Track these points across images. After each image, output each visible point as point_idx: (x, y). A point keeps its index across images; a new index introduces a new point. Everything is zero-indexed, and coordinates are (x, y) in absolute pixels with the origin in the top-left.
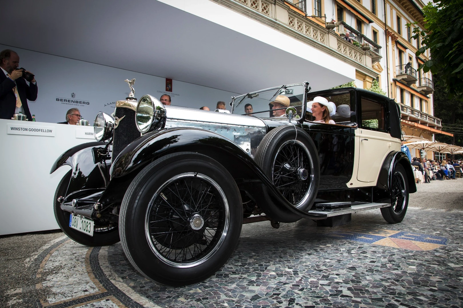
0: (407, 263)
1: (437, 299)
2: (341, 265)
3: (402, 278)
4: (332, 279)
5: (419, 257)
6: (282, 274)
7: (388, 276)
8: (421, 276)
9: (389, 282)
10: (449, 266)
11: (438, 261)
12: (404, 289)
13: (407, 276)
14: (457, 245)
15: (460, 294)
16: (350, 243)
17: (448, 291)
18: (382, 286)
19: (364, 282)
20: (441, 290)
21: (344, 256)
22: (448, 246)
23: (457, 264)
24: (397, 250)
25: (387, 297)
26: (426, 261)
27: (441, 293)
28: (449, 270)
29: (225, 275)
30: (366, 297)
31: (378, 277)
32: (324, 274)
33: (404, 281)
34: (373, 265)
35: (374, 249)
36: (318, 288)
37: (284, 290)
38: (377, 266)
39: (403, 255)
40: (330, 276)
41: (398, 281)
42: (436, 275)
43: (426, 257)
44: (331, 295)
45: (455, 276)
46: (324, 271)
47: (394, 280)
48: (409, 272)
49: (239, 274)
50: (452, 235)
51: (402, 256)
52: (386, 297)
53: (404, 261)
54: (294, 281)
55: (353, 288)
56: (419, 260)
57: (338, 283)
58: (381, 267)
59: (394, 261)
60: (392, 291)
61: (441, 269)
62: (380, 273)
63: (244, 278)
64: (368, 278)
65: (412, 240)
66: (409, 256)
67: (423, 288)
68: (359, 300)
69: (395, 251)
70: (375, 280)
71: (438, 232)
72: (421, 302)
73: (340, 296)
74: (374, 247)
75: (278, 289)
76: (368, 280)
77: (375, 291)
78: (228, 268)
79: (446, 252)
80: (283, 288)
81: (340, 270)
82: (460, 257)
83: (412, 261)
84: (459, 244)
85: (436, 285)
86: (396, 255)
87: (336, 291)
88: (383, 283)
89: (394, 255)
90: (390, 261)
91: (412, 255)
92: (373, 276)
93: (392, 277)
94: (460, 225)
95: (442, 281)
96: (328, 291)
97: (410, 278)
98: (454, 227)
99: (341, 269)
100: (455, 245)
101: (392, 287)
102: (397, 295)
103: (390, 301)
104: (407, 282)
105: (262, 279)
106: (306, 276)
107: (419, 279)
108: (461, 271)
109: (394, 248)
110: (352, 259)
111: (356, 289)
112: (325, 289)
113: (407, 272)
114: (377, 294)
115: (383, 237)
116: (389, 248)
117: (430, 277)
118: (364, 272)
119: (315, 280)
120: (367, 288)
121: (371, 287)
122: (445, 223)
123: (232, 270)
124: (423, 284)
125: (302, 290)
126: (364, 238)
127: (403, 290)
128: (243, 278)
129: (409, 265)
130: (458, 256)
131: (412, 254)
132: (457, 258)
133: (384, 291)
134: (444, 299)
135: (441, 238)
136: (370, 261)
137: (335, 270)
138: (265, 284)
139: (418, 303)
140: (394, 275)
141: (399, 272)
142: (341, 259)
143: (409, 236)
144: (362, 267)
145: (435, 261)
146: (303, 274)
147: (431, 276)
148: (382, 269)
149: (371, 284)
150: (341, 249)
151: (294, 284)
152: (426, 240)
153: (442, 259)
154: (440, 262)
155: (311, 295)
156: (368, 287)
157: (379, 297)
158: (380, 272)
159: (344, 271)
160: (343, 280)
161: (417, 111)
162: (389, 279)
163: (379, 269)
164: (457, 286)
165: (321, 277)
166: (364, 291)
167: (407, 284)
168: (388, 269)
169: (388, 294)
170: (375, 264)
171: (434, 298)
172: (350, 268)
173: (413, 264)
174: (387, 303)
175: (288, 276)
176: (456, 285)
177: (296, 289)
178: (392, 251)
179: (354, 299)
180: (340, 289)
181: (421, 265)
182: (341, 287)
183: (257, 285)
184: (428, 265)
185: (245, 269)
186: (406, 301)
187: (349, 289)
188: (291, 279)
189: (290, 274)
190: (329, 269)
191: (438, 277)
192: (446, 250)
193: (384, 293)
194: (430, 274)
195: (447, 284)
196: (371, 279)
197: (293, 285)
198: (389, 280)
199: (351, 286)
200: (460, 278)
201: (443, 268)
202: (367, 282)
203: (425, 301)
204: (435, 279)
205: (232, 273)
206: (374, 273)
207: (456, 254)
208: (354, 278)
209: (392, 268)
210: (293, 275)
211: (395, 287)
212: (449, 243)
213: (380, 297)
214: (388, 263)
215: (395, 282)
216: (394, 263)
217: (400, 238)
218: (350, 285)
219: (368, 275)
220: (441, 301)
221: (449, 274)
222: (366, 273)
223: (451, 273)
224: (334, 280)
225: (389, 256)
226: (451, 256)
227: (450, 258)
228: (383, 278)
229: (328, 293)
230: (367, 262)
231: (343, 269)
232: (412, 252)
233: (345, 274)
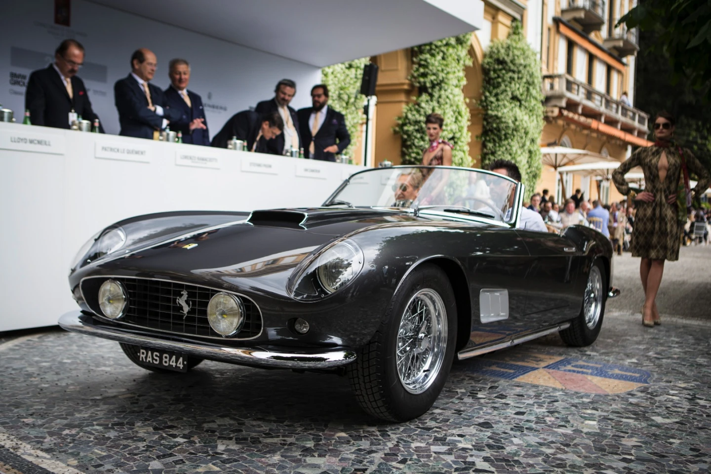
0: (581, 417)
2: (464, 419)
3: (575, 442)
4: (454, 443)
5: (601, 405)
6: (359, 436)
7: (550, 439)
9: (552, 448)
10: (653, 420)
11: (635, 413)
12: (579, 459)
13: (583, 437)
14: (668, 384)
15: (670, 466)
16: (472, 378)
17: (651, 461)
18: (541, 454)
19: (509, 449)
20: (641, 460)
21: (466, 403)
22: (653, 387)
23: (668, 418)
24: (561, 393)
25: (552, 471)
26: (613, 412)
27: (641, 464)
28: (653, 428)
29: (251, 438)
31: (533, 439)
32: (436, 434)
33: (579, 445)
34: (522, 420)
35: (518, 390)
36: (432, 458)
37: (371, 462)
38: (528, 421)
39: (573, 401)
40: (448, 438)
41: (568, 445)
42: (632, 437)
43: (614, 406)
44: (456, 469)
45: (664, 437)
46: (435, 429)
47: (561, 444)
48: (585, 430)
49: (278, 436)
50: (659, 366)
51: (570, 403)
53: (576, 413)
54: (386, 448)
55: (492, 458)
56: (602, 411)
57: (464, 449)
58: (536, 423)
59: (558, 412)
60: (559, 462)
61: (639, 426)
62: (536, 433)
63: (291, 444)
64: (515, 440)
65: (587, 373)
66: (583, 403)
67: (610, 457)
69: (557, 394)
70: (529, 445)
71: (634, 360)
73: (473, 471)
74: (518, 386)
75: (361, 462)
76: (516, 445)
77: (531, 462)
78: (253, 426)
79: (649, 396)
80: (368, 460)
81: (463, 428)
82: (673, 406)
83: (589, 411)
84: (671, 382)
85: (633, 452)
86: (560, 402)
87: (465, 462)
88: (542, 449)
89: (557, 401)
90: (551, 413)
91: (589, 402)
92: (525, 437)
93: (558, 439)
94: (674, 347)
95: (641, 446)
96: (451, 463)
97: (587, 441)
98: (664, 351)
99: (465, 426)
100: (664, 384)
101: (559, 456)
102: (568, 469)
104: (583, 448)
105: (325, 444)
106: (405, 439)
107: (603, 443)
108: (673, 429)
109: (555, 389)
110: (482, 409)
111: (497, 460)
112: (444, 460)
113: (582, 432)
114: (535, 467)
115: (534, 369)
116: (547, 388)
117: (622, 439)
118: (506, 431)
119: (423, 445)
120: (516, 458)
121: (524, 457)
122: (647, 343)
123: (261, 429)
124: (611, 450)
125: (404, 461)
126: (498, 369)
127: (579, 461)
128: (288, 443)
129: (586, 419)
130: (669, 404)
131: (588, 400)
132: (667, 408)
133: (545, 462)
135: (639, 371)
136: (514, 412)
137: (455, 428)
138: (335, 452)
140: (560, 435)
141: (569, 431)
142: (462, 409)
143: (581, 367)
144: (501, 422)
145: (630, 412)
146: (398, 436)
147: (624, 437)
148: (539, 427)
149: (523, 451)
150: (459, 391)
151: (386, 452)
152: (612, 375)
153: (642, 409)
154: (638, 414)
155: (422, 471)
156: (519, 455)
157: (538, 472)
158: (535, 431)
159: (472, 430)
160: (473, 446)
161: (599, 94)
162: (552, 442)
163: (534, 426)
164: (666, 453)
165: (431, 440)
166: (512, 463)
167: (583, 451)
168: (549, 426)
169: (553, 466)
170: (525, 417)
171: (629, 473)
172: (480, 425)
173: (591, 418)
175: (371, 439)
176: (664, 451)
177: (392, 461)
178: (551, 394)
180: (469, 459)
181: (606, 418)
182: (472, 456)
183: (320, 456)
184: (618, 419)
185: (287, 428)
187: (486, 459)
188: (379, 444)
189: (374, 435)
190: (444, 426)
191: (634, 439)
192: (648, 393)
193: (546, 465)
194: (622, 434)
195: (650, 451)
196: (521, 442)
197: (386, 454)
198: (552, 445)
199: (489, 455)
200: (672, 440)
201: (644, 424)
202: (515, 448)
204: (629, 442)
205: (264, 435)
206: (525, 432)
207: (666, 401)
208: (491, 441)
209: (556, 425)
210: (380, 437)
211: (563, 456)
212: (654, 381)
214: (548, 416)
215: (562, 447)
216: (556, 415)
217: (565, 370)
218: (487, 453)
219: (515, 437)
221: (654, 435)
222: (512, 433)
223: (657, 433)
224: (456, 445)
225: (549, 403)
226: (657, 404)
227: (654, 407)
228: (542, 441)
229: (451, 466)
230: (509, 414)
231: (469, 426)
232: (588, 396)
233: (473, 435)
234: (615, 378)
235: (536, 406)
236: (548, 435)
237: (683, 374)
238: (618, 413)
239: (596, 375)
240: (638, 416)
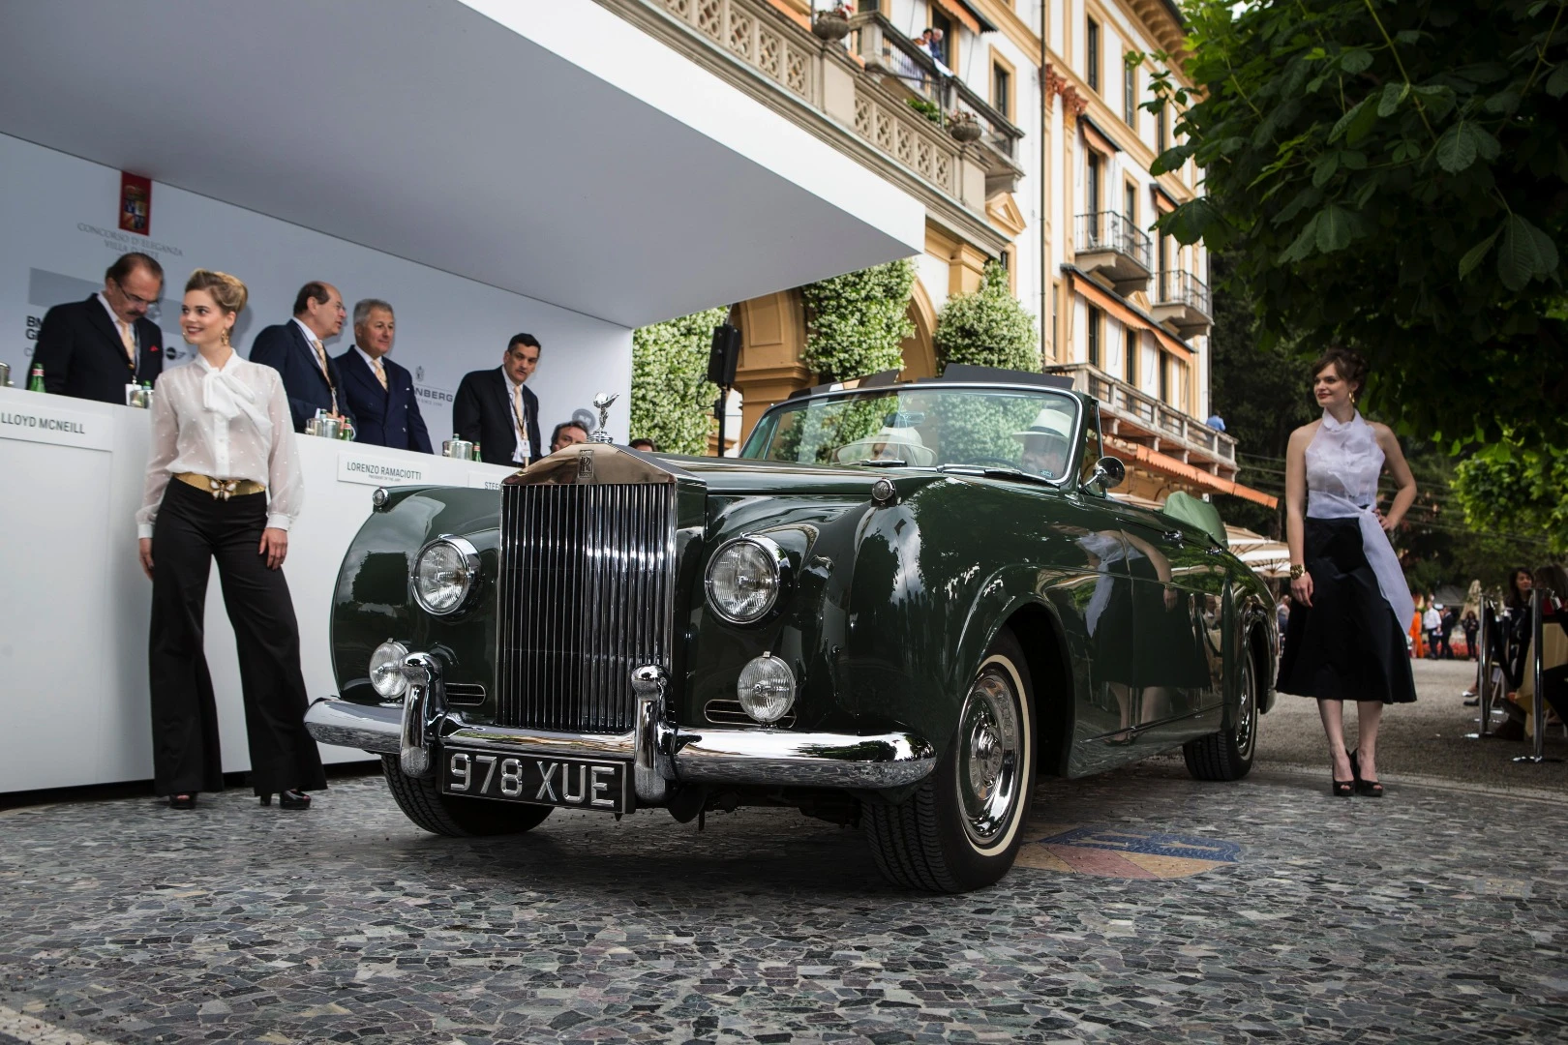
0: (1104, 914)
1: (1200, 1002)
2: (872, 922)
3: (1087, 953)
4: (845, 961)
5: (1144, 895)
7: (1039, 949)
8: (1148, 944)
9: (1042, 964)
10: (1241, 916)
11: (1207, 906)
12: (1094, 981)
13: (1105, 945)
14: (1273, 861)
15: (1272, 987)
17: (1233, 979)
18: (1017, 974)
19: (955, 967)
20: (1214, 979)
22: (1243, 866)
23: (1270, 912)
24: (1068, 879)
25: (1039, 1002)
26: (1166, 906)
27: (1213, 985)
28: (1242, 928)
30: (966, 1005)
31: (1005, 951)
32: (812, 947)
33: (1095, 959)
34: (986, 921)
36: (797, 986)
38: (997, 923)
39: (1089, 891)
40: (836, 953)
41: (1072, 959)
42: (1199, 943)
43: (1168, 897)
44: (843, 1004)
45: (1261, 943)
46: (811, 939)
47: (1060, 957)
48: (1109, 935)
50: (1258, 835)
51: (1084, 894)
52: (1034, 1002)
53: (1094, 908)
55: (920, 983)
56: (1144, 904)
57: (864, 970)
58: (1015, 925)
59: (1060, 909)
60: (1052, 986)
61: (1215, 926)
62: (1012, 942)
64: (969, 954)
65: (1121, 849)
66: (1109, 893)
67: (1155, 976)
68: (944, 1012)
70: (994, 960)
71: (1211, 828)
72: (1150, 1011)
73: (878, 1005)
76: (970, 961)
77: (996, 988)
79: (1236, 880)
81: (868, 936)
82: (1281, 895)
83: (1119, 906)
84: (1278, 858)
85: (1199, 966)
86: (1065, 893)
87: (863, 992)
88: (1021, 967)
89: (1059, 891)
90: (1046, 909)
91: (1121, 892)
92: (989, 949)
93: (1053, 950)
94: (1286, 808)
95: (1216, 957)
96: (835, 992)
97: (1112, 952)
98: (1266, 813)
99: (873, 932)
100: (1266, 861)
101: (1053, 977)
102: (1070, 997)
103: (1048, 1011)
104: (1102, 963)
106: (748, 955)
107: (1142, 955)
108: (1279, 929)
109: (1056, 874)
111: (929, 986)
112: (821, 988)
113: (1102, 937)
114: (1003, 996)
116: (1041, 872)
117: (1180, 947)
118: (954, 939)
119: (783, 964)
120: (967, 982)
121: (983, 979)
122: (1236, 803)
124: (1157, 965)
125: (737, 992)
127: (1091, 983)
129: (1112, 917)
130: (1274, 892)
131: (1119, 889)
132: (1268, 897)
133: (1026, 987)
134: (1221, 1001)
135: (1219, 844)
136: (973, 909)
137: (852, 936)
139: (1140, 1014)
140: (1060, 944)
141: (1077, 937)
143: (1111, 839)
144: (946, 925)
145: (1199, 904)
147: (1183, 944)
148: (1018, 932)
149: (983, 970)
152: (1169, 850)
153: (1222, 900)
154: (1213, 908)
156: (974, 978)
157: (1009, 1003)
158: (1012, 938)
159: (886, 939)
160: (883, 964)
162: (1044, 955)
163: (1009, 930)
164: (1264, 966)
166: (959, 990)
167: (1102, 967)
168: (1039, 930)
169: (1041, 994)
170: (994, 917)
171: (1190, 1000)
172: (903, 930)
173: (1123, 915)
174: (1038, 1018)
176: (1261, 964)
178: (1049, 881)
179: (924, 1010)
180: (873, 986)
181: (1150, 916)
182: (878, 980)
184: (1175, 916)
186: (1102, 1009)
187: (906, 985)
190: (829, 933)
191: (1204, 946)
192: (1234, 876)
193: (1027, 992)
194: (1181, 940)
195: (1234, 964)
196: (980, 956)
198: (1043, 960)
199: (912, 978)
200: (1275, 947)
201: (1223, 923)
202: (965, 966)
203: (1164, 1009)
204: (1189, 951)
206: (991, 940)
207: (1267, 886)
208: (920, 956)
209: (1053, 927)
211: (1062, 977)
212: (1246, 858)
213: (1016, 1002)
214: (1038, 914)
215: (1062, 962)
216: (1056, 912)
217: (1079, 845)
219: (969, 948)
220: (1213, 1004)
221: (1242, 939)
222: (963, 942)
223: (1249, 936)
224: (848, 963)
225: (1041, 894)
226: (1250, 892)
227: (1245, 896)
228: (1022, 954)
229: (834, 998)
230: (963, 913)
231: (880, 933)
232: (1119, 882)
233: (887, 947)
234: (1172, 855)
235: (1017, 899)
236: (1036, 944)
237: (1301, 845)
238: (1176, 906)
239: (1137, 850)
240: (1210, 910)
